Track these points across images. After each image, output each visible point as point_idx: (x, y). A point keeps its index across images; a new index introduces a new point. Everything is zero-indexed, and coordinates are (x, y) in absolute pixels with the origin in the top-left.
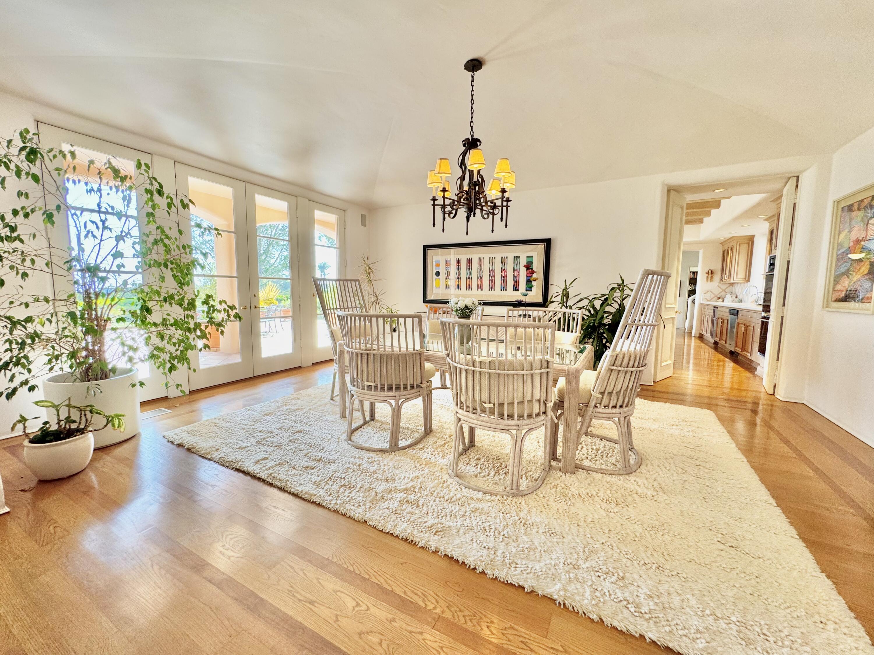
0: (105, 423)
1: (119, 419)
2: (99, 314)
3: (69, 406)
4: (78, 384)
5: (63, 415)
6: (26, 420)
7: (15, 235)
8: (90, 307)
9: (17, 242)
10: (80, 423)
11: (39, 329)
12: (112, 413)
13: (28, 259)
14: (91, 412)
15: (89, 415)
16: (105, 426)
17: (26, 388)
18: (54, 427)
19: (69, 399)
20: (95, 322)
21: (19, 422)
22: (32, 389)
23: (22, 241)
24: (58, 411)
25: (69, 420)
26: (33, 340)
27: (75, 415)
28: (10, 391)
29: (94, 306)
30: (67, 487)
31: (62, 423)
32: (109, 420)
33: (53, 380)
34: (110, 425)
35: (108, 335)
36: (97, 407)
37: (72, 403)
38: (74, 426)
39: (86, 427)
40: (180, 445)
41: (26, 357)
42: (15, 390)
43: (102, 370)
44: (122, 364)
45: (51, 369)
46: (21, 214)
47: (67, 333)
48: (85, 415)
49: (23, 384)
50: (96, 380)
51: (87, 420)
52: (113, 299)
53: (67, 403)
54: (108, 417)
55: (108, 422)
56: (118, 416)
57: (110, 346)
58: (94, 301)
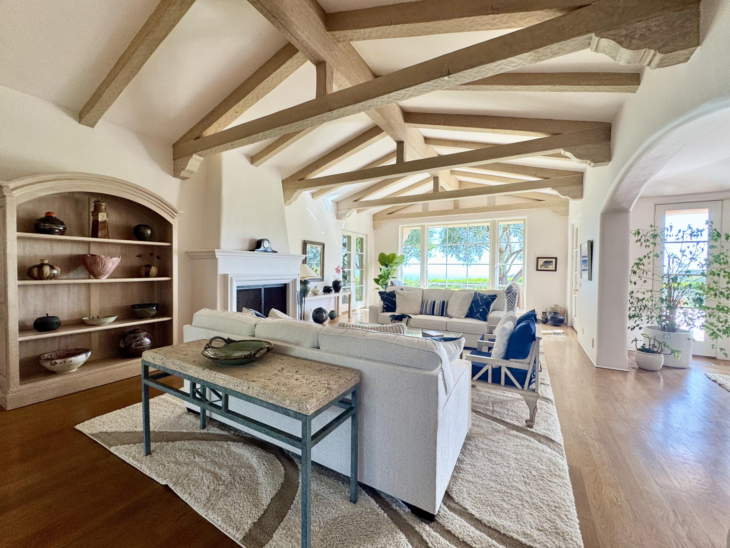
0: (671, 353)
1: (678, 353)
2: (675, 299)
3: (655, 340)
4: (659, 331)
5: (652, 343)
6: (637, 340)
7: (641, 263)
8: (670, 296)
9: (642, 265)
10: (658, 349)
11: (647, 303)
12: (675, 349)
13: (645, 273)
14: (664, 345)
15: (663, 347)
16: (670, 354)
17: (638, 328)
18: (647, 347)
19: (655, 337)
20: (672, 303)
21: (635, 340)
22: (640, 328)
23: (644, 265)
24: (650, 340)
25: (654, 345)
26: (644, 308)
27: (657, 344)
28: (633, 327)
29: (672, 295)
30: (651, 373)
31: (651, 346)
32: (673, 352)
33: (649, 327)
34: (673, 354)
35: (678, 311)
36: (668, 344)
37: (657, 339)
38: (656, 350)
39: (661, 351)
40: (714, 381)
41: (641, 314)
42: (634, 327)
43: (672, 328)
44: (684, 327)
45: (648, 322)
46: (647, 257)
47: (656, 306)
48: (661, 346)
49: (638, 325)
50: (669, 332)
51: (662, 349)
52: (683, 293)
53: (654, 338)
54: (672, 350)
55: (672, 353)
56: (678, 351)
57: (678, 317)
58: (673, 293)
